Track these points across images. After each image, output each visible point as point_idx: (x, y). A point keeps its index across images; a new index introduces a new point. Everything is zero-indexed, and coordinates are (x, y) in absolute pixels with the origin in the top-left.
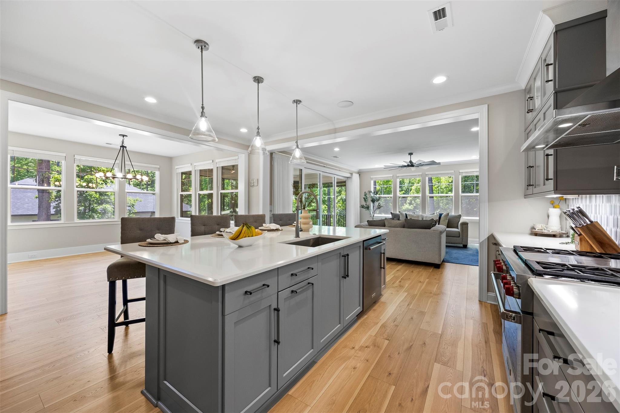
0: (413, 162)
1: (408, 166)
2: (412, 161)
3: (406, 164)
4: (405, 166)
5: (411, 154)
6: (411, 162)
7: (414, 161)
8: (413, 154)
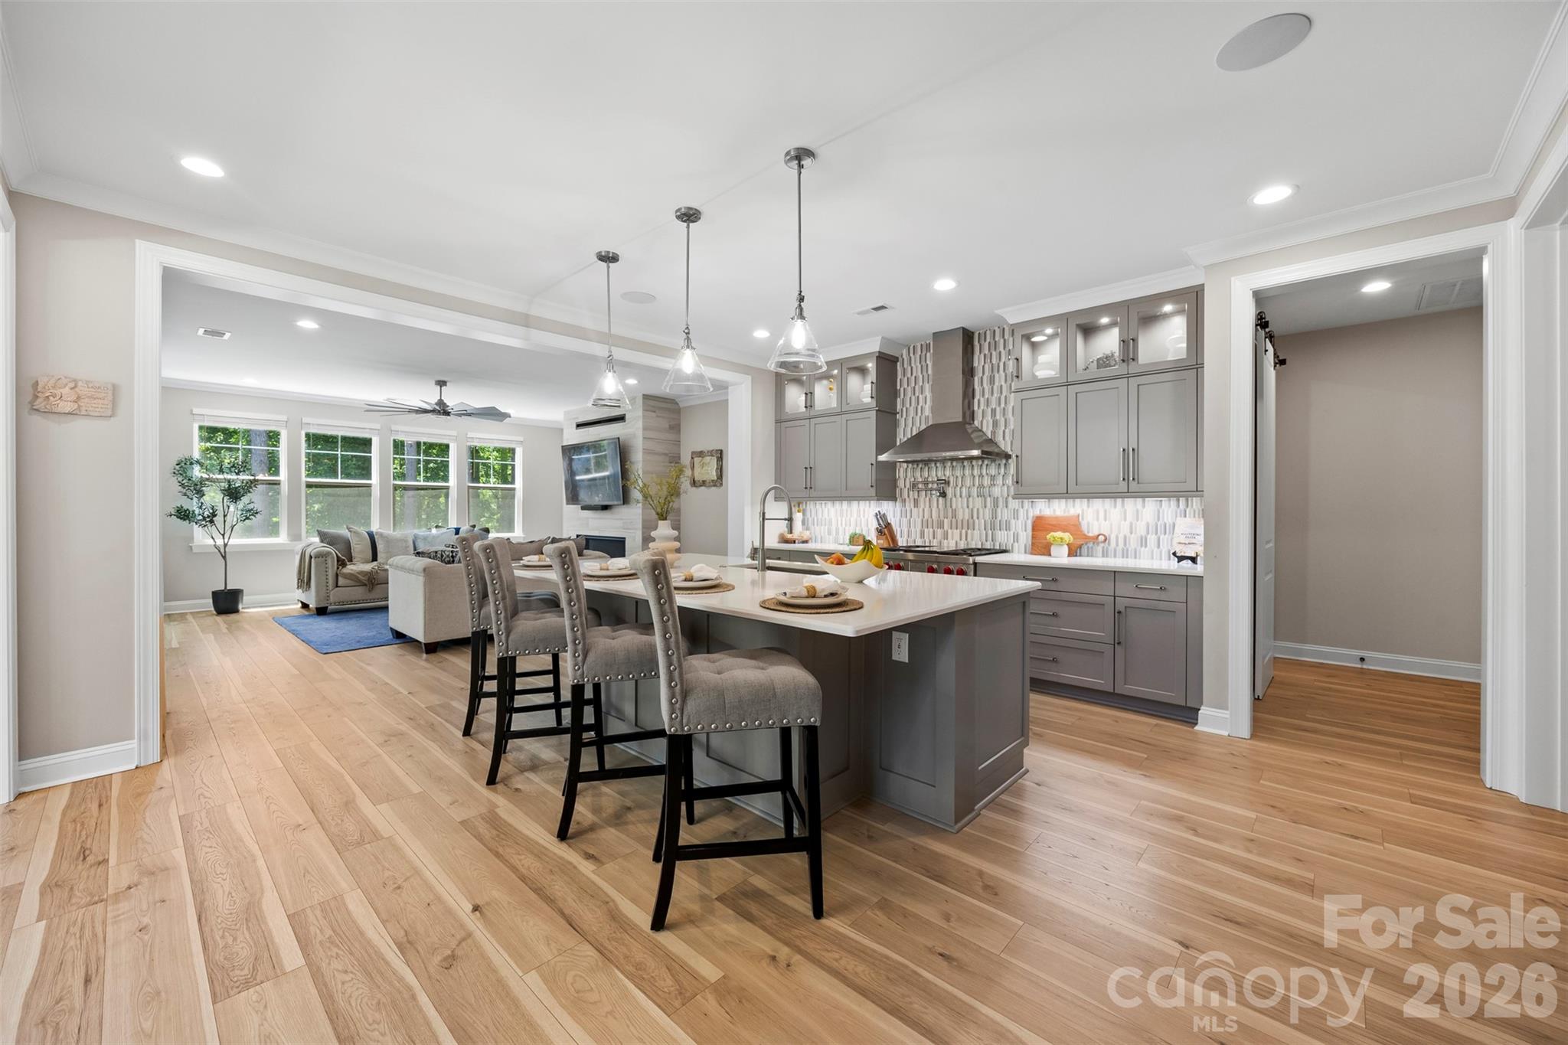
0: (448, 404)
1: (433, 411)
2: (445, 401)
3: (429, 408)
4: (426, 411)
5: (442, 383)
6: (441, 403)
7: (451, 402)
8: (448, 384)
